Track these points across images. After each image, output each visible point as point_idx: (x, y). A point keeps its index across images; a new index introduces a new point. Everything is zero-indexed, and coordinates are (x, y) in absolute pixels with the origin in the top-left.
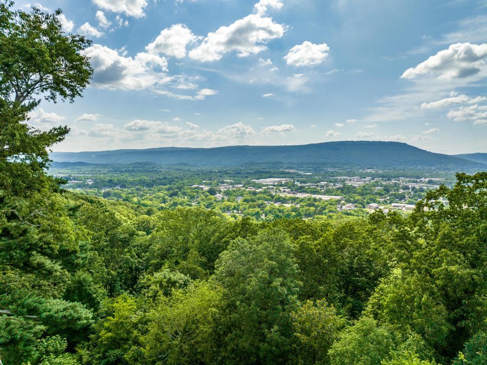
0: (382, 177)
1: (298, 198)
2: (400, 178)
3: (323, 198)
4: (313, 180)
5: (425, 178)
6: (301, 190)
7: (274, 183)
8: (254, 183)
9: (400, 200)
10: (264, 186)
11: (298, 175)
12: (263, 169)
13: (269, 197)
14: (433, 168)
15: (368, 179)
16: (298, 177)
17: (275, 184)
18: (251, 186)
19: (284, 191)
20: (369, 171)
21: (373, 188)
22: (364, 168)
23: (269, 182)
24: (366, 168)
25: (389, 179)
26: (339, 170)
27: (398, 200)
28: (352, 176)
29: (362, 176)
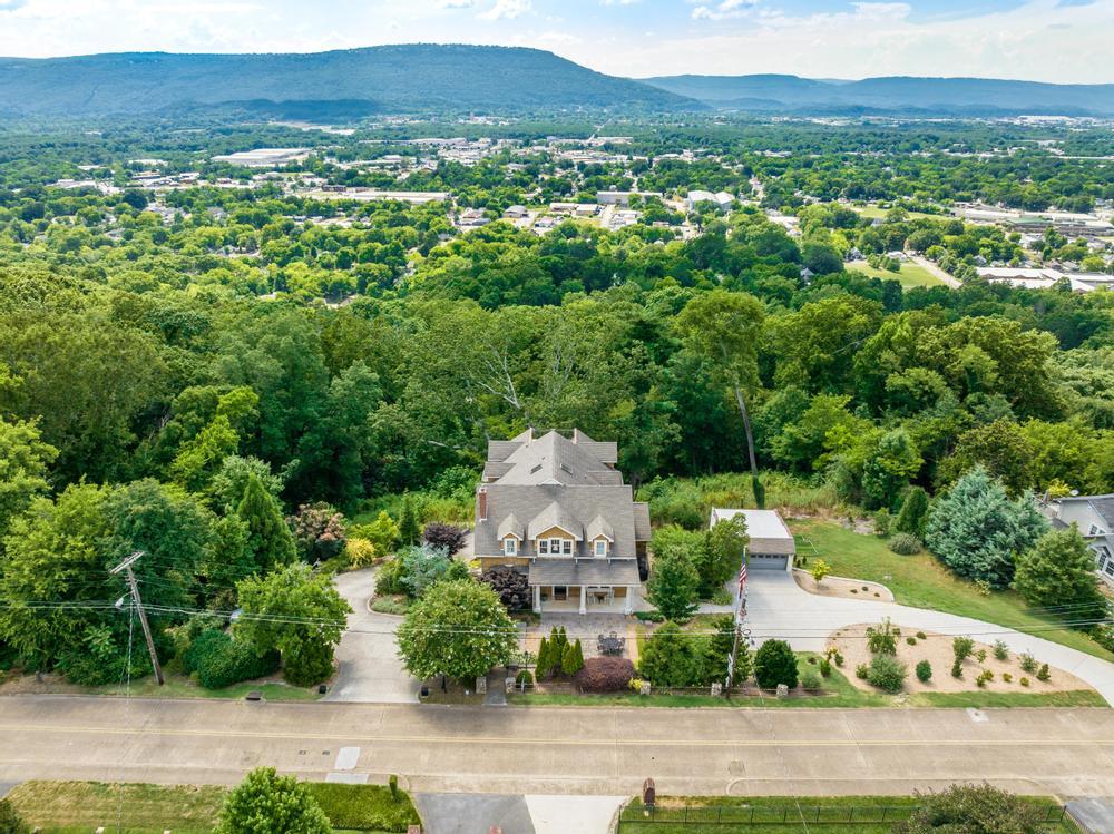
0: (512, 136)
1: (356, 204)
2: (549, 138)
3: (411, 199)
4: (366, 152)
5: (596, 137)
6: (351, 179)
7: (277, 163)
8: (227, 166)
9: (563, 194)
10: (257, 172)
11: (322, 138)
12: (225, 120)
13: (292, 205)
14: (605, 111)
15: (483, 142)
16: (324, 142)
17: (281, 165)
18: (222, 176)
19: (313, 185)
20: (481, 120)
21: (504, 167)
22: (468, 114)
23: (263, 161)
24: (472, 114)
25: (527, 144)
26: (413, 119)
27: (559, 194)
28: (449, 137)
29: (472, 136)
